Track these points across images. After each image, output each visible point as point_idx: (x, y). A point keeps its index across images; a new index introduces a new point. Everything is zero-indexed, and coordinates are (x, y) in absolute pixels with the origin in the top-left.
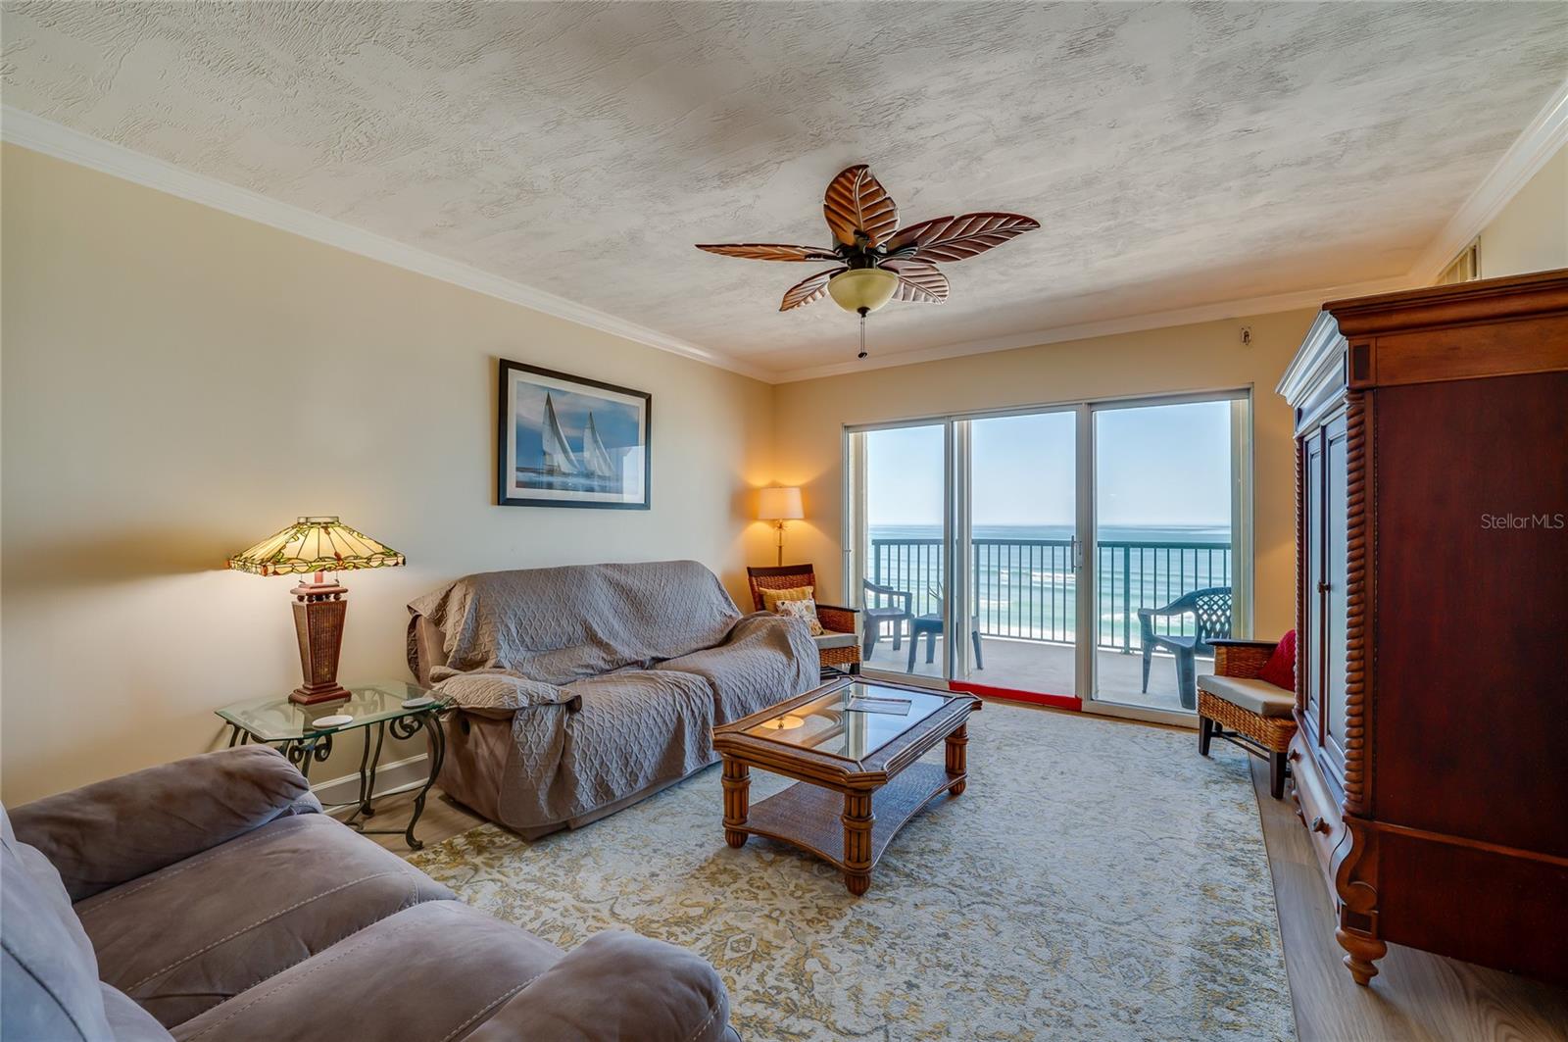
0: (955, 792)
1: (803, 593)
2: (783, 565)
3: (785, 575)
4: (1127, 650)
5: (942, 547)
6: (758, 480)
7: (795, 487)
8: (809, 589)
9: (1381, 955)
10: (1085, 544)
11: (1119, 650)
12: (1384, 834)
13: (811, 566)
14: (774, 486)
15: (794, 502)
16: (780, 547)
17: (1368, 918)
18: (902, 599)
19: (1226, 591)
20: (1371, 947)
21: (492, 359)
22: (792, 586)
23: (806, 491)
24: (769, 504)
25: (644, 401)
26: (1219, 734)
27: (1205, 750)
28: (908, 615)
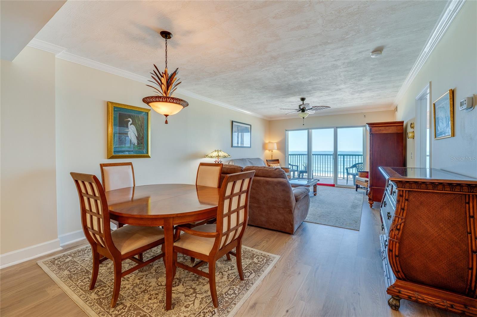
0: (315, 195)
1: (278, 165)
2: (273, 159)
3: (274, 161)
4: (344, 178)
5: (307, 156)
6: (267, 141)
7: (275, 143)
8: (279, 164)
9: (373, 203)
10: (335, 155)
11: (342, 178)
12: (373, 188)
13: (278, 159)
14: (270, 142)
15: (275, 146)
16: (272, 156)
17: (371, 199)
18: (296, 167)
19: (362, 163)
20: (372, 202)
21: (231, 121)
22: (275, 164)
23: (277, 143)
24: (270, 146)
25: (250, 126)
26: (359, 187)
27: (357, 190)
28: (297, 170)
